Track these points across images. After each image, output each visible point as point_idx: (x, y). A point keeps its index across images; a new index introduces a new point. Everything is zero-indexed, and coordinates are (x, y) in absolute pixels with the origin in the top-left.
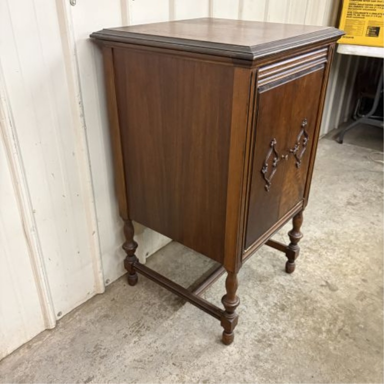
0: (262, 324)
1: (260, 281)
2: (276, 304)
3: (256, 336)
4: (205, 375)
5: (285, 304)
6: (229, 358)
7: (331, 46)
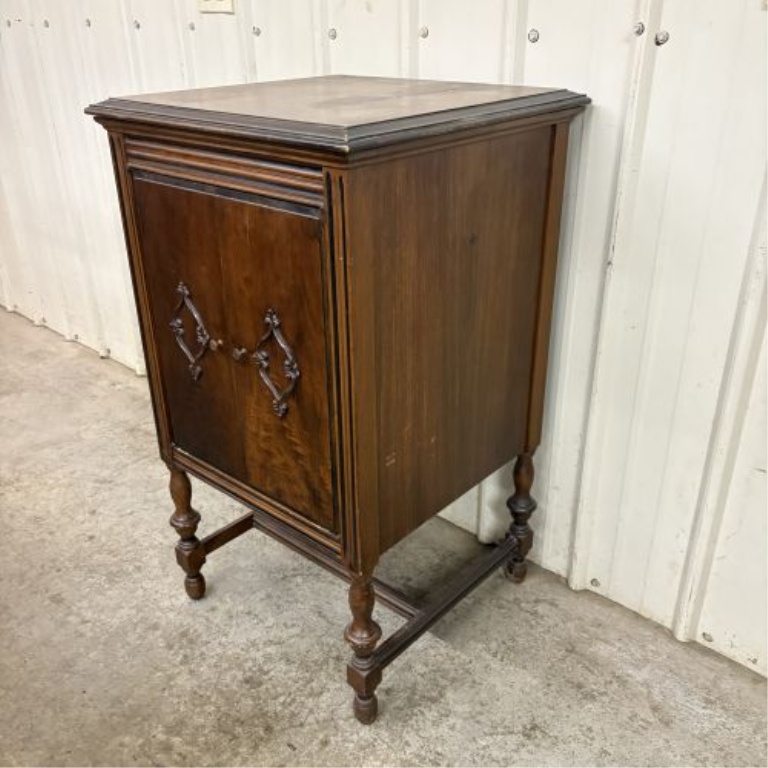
0: (220, 643)
2: (267, 673)
3: (196, 631)
5: (263, 688)
7: (325, 170)
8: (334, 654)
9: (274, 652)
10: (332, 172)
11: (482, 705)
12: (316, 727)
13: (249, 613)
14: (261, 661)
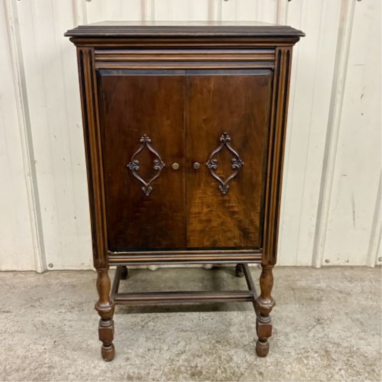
0: (155, 370)
1: (218, 342)
2: (196, 366)
3: (134, 373)
4: (58, 363)
5: (204, 373)
6: (90, 368)
7: (278, 49)
8: (213, 341)
9: (186, 357)
10: (282, 49)
11: (293, 324)
12: (248, 371)
13: (149, 350)
14: (186, 364)
